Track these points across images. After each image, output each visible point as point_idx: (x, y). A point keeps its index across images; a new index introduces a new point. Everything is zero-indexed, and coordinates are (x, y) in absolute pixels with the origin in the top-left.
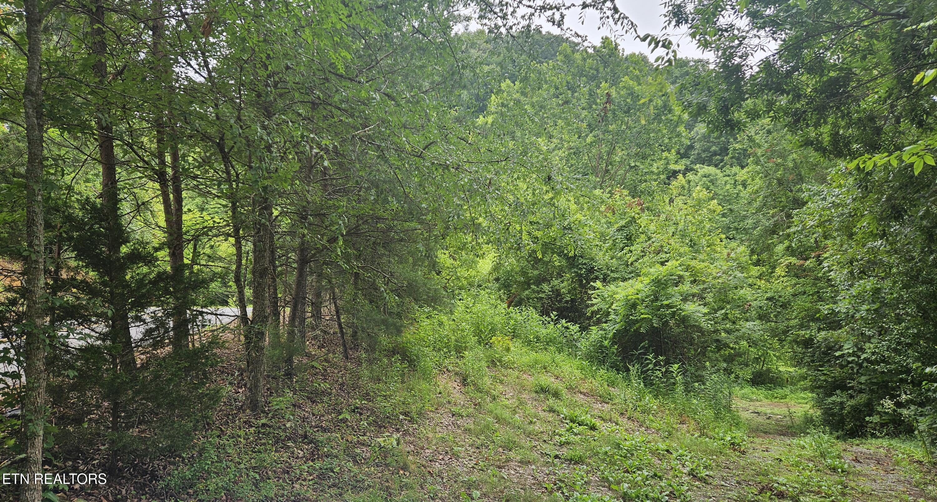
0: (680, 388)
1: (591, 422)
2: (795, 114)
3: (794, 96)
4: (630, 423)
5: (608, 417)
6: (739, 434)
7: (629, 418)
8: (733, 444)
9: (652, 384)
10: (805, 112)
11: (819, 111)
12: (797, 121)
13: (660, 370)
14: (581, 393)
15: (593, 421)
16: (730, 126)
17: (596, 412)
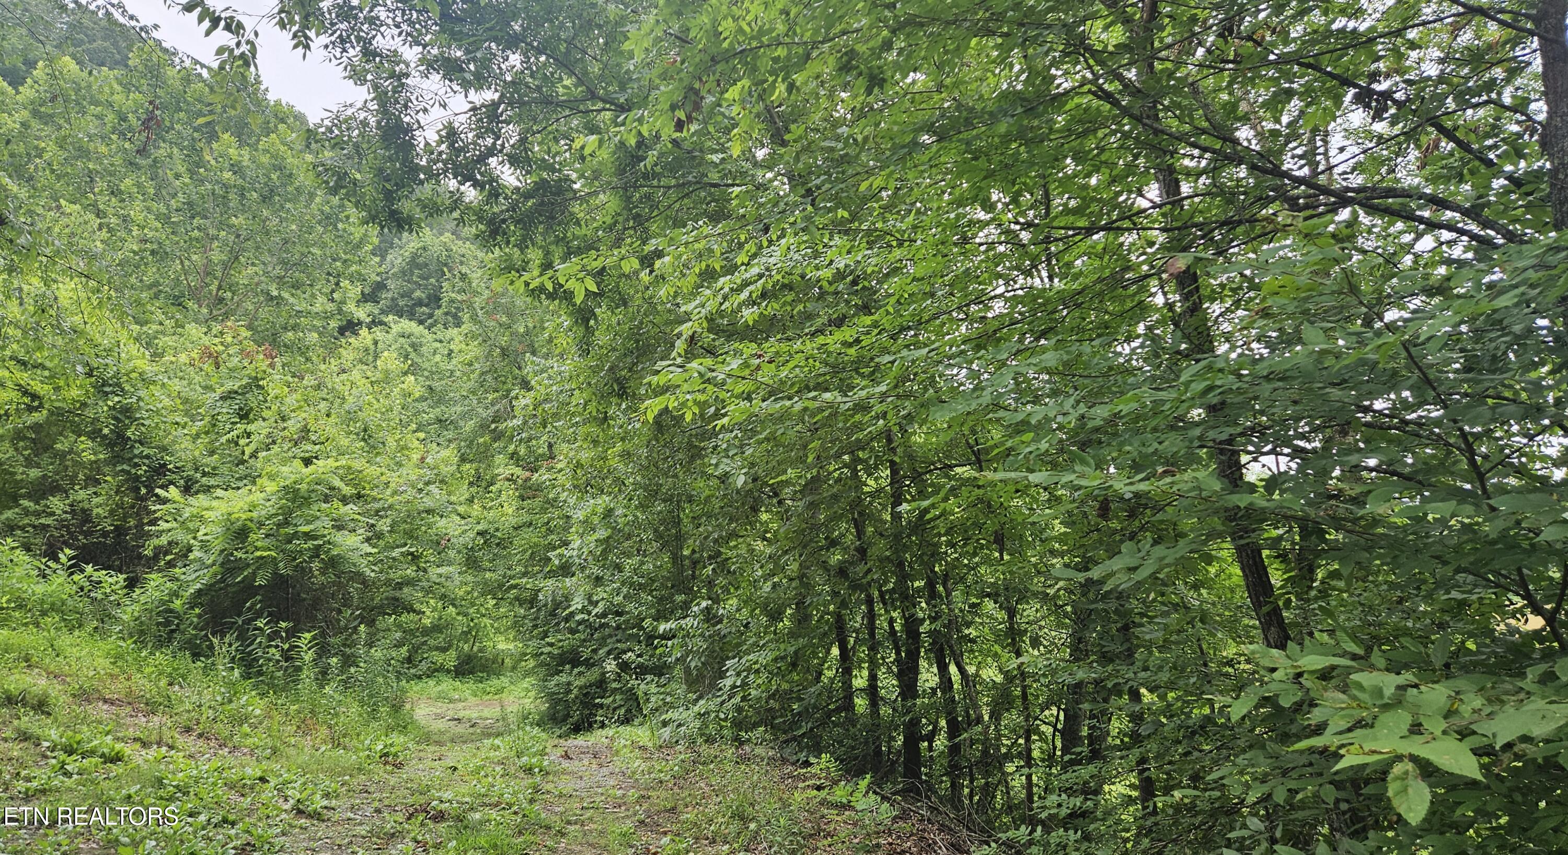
0: (307, 675)
1: (113, 749)
2: (491, 222)
3: (490, 195)
4: (201, 742)
5: (154, 737)
6: (397, 739)
7: (200, 736)
8: (386, 755)
9: (260, 673)
10: (504, 221)
11: (525, 224)
12: (494, 233)
13: (277, 647)
14: (105, 701)
15: (118, 746)
16: (397, 220)
17: (131, 732)
